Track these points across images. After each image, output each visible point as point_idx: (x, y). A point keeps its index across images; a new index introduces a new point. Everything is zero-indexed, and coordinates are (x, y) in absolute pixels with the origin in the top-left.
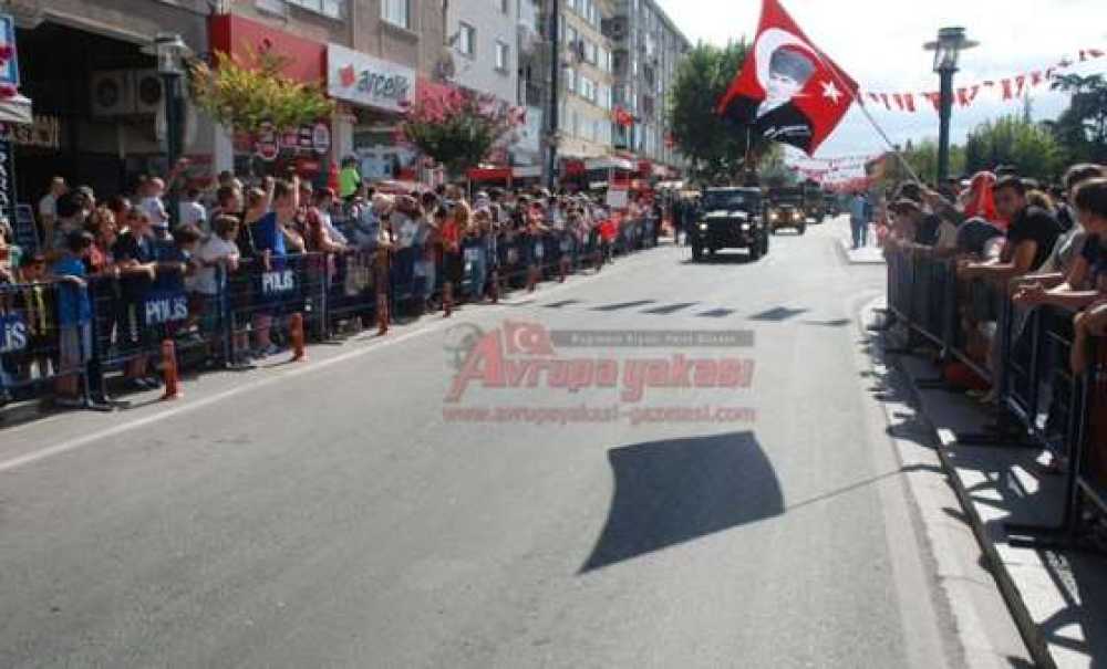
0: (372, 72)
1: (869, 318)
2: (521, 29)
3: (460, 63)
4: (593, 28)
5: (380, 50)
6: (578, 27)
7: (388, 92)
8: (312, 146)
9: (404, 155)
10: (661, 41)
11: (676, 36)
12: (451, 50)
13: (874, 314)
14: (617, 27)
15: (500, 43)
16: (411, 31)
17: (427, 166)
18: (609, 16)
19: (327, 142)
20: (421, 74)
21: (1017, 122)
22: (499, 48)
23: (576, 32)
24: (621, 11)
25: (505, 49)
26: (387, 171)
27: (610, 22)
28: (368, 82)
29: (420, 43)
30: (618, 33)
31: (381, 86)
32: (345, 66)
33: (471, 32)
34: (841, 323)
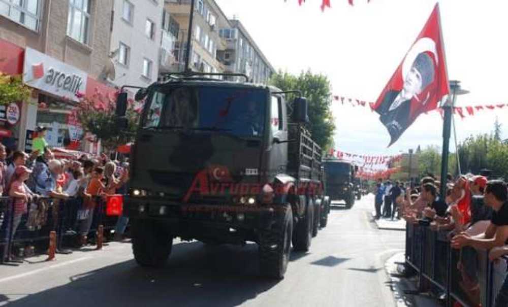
0: (56, 70)
1: (392, 268)
2: (162, 52)
3: (119, 71)
4: (212, 55)
5: (64, 58)
6: (200, 54)
7: (66, 86)
8: (5, 117)
9: (74, 131)
10: (256, 68)
11: (266, 65)
12: (113, 60)
13: (396, 266)
14: (227, 56)
15: (147, 60)
16: (87, 45)
17: (90, 140)
18: (222, 48)
19: (17, 116)
20: (91, 76)
21: (491, 139)
22: (146, 63)
23: (199, 57)
24: (230, 46)
25: (150, 63)
26: (59, 141)
27: (223, 51)
28: (52, 77)
29: (92, 55)
30: (228, 60)
31: (62, 81)
32: (36, 64)
33: (127, 50)
34: (373, 270)
